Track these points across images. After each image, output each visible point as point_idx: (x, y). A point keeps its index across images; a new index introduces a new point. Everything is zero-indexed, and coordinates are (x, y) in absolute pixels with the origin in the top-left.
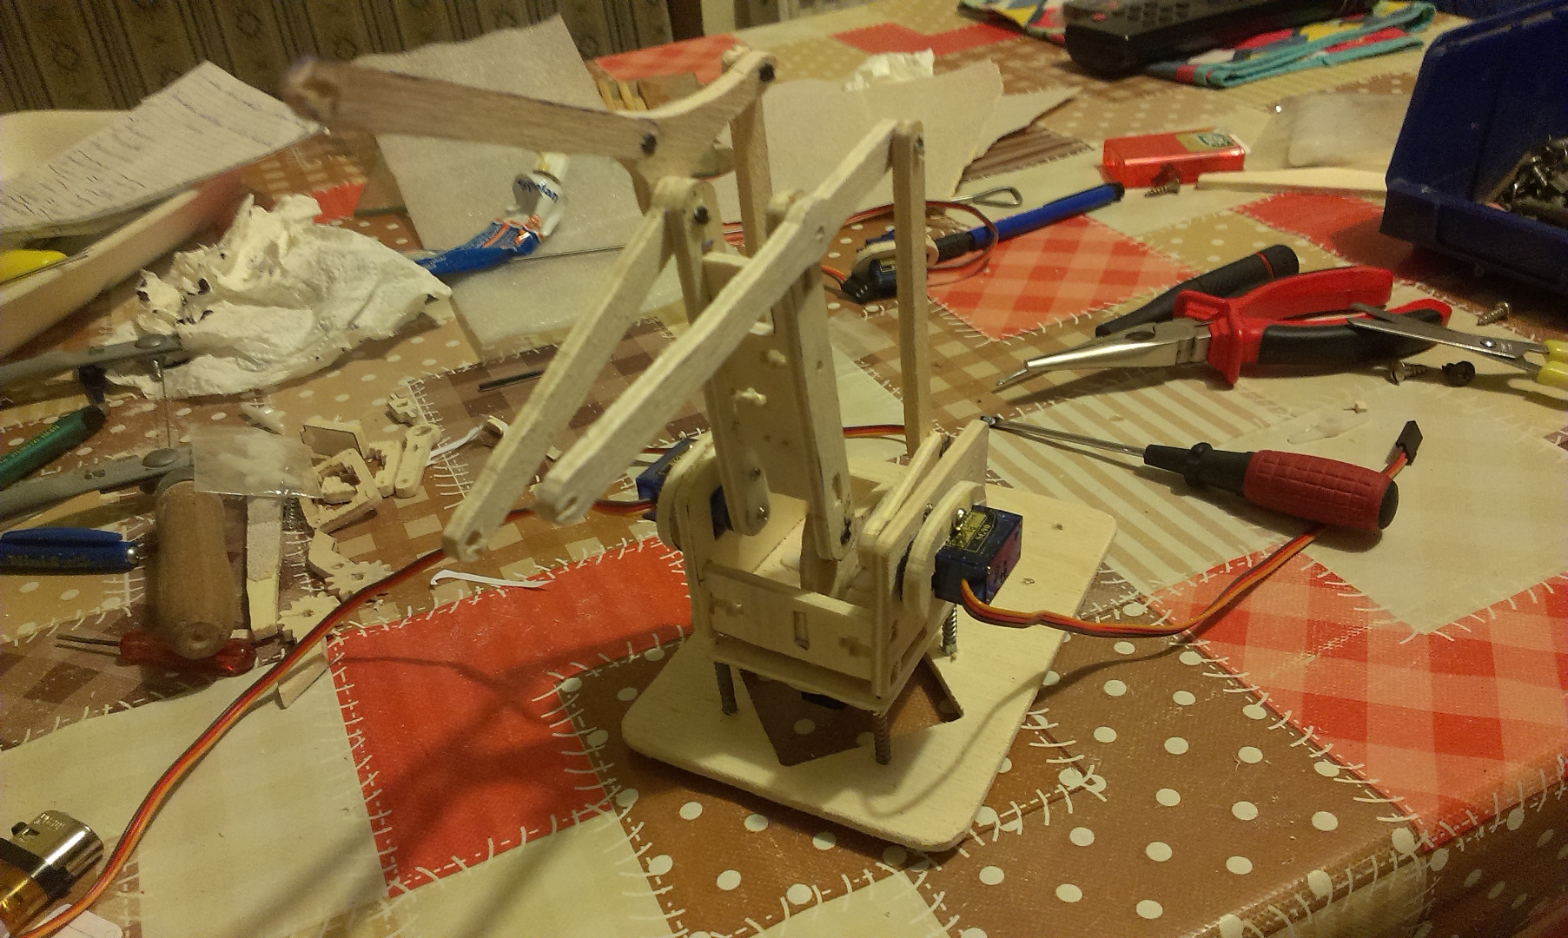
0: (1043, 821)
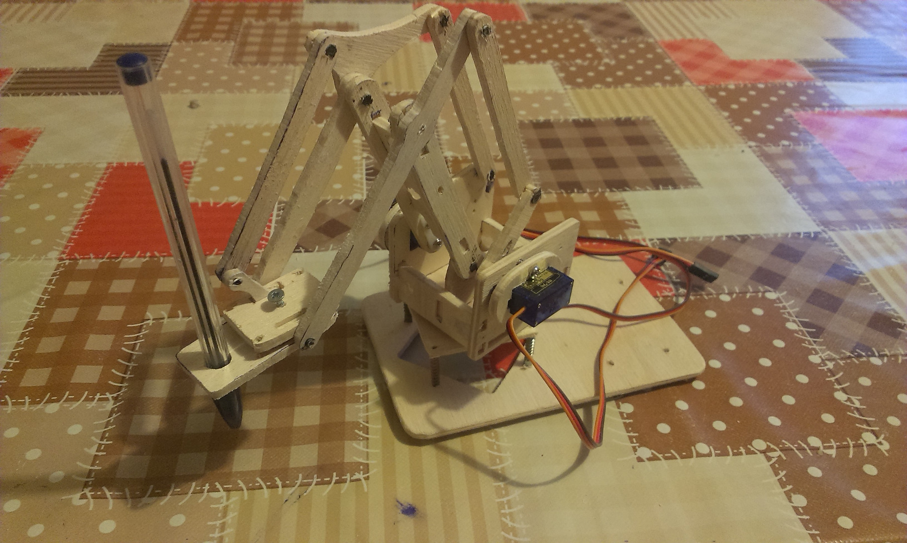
0: (849, 454)
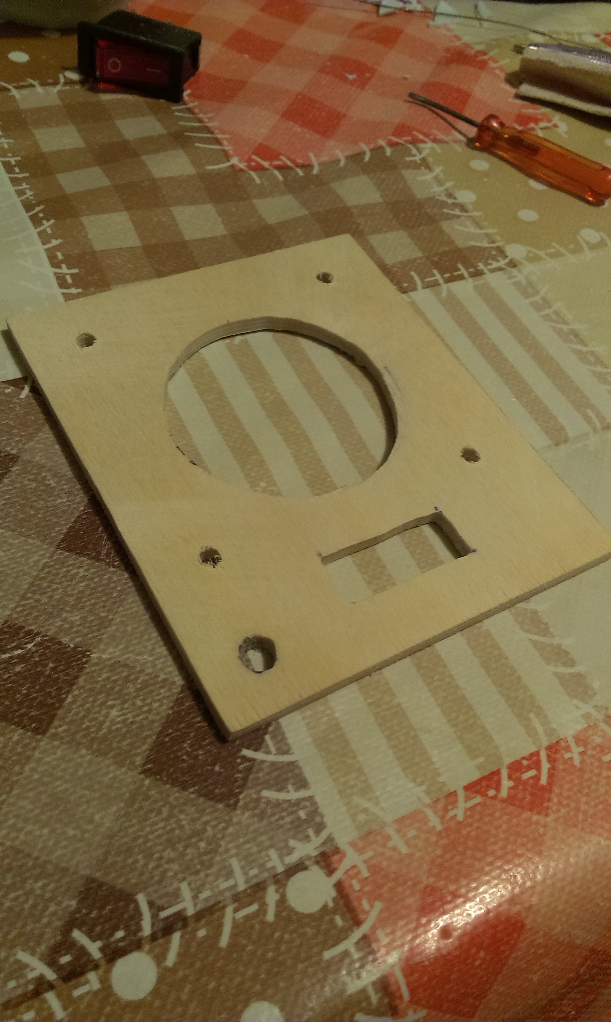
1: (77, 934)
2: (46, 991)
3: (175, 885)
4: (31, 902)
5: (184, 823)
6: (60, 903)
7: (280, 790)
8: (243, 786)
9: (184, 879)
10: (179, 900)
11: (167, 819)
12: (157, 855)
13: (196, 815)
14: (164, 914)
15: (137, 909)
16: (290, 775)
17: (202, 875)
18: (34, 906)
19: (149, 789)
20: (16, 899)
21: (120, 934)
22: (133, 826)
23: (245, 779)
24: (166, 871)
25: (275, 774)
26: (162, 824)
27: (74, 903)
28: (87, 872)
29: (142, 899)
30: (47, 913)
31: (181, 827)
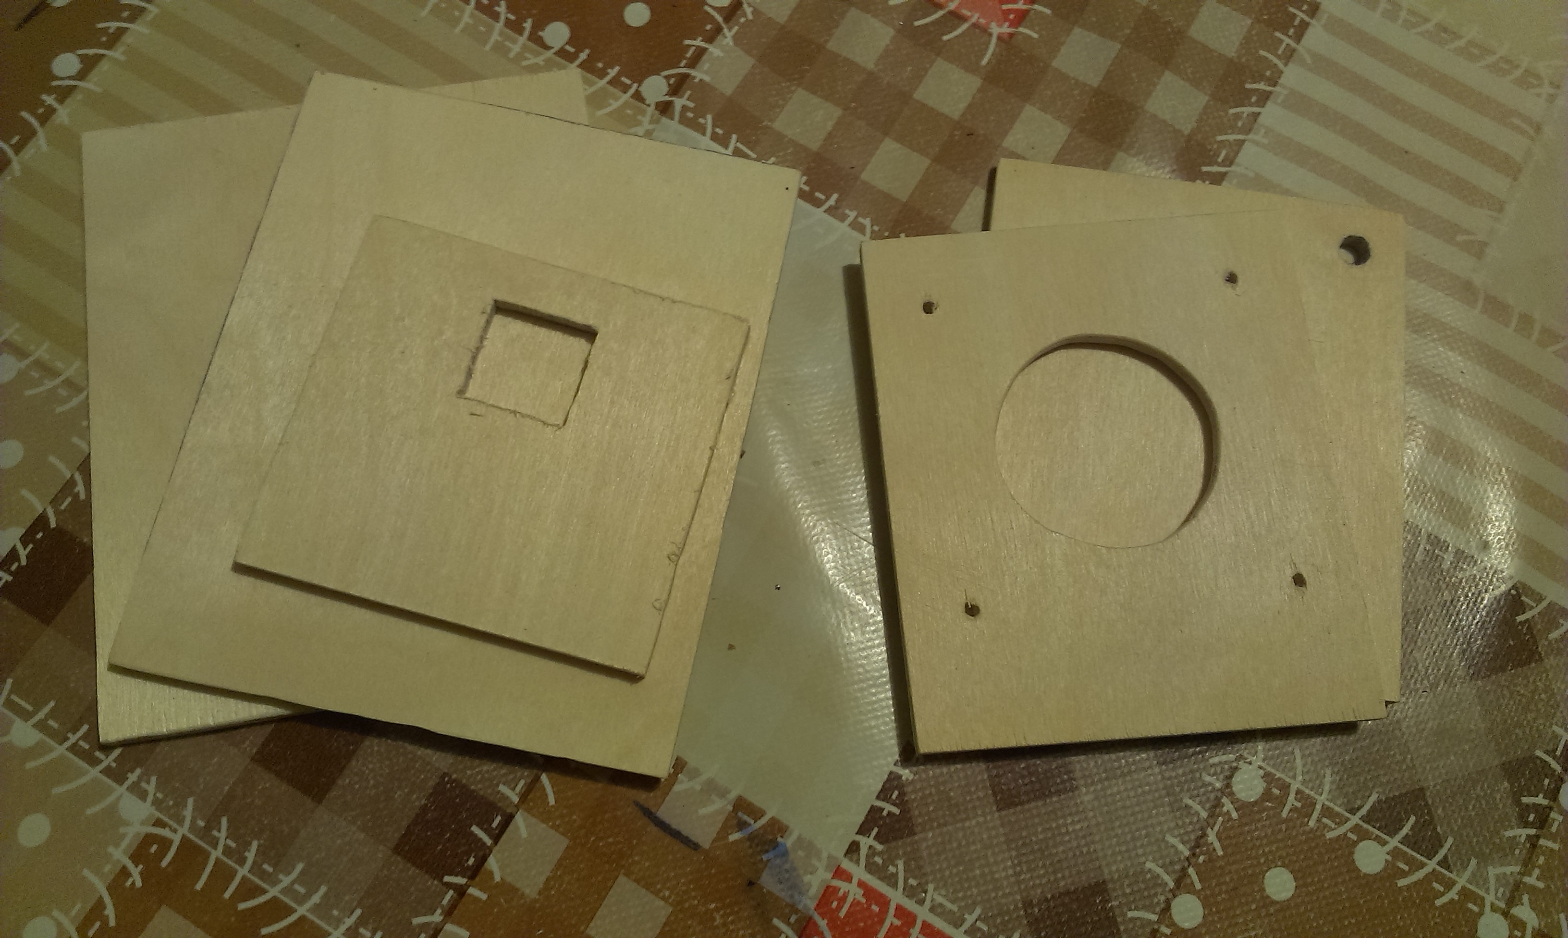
1: (1525, 800)
2: (1538, 840)
3: (1550, 731)
4: (1483, 802)
5: (1522, 692)
6: (1499, 790)
7: (1557, 628)
8: (1535, 643)
9: (1551, 727)
10: (1559, 739)
11: (1511, 697)
12: (1525, 723)
13: (1525, 682)
14: (1558, 753)
15: (1542, 760)
16: (1555, 613)
17: (1559, 714)
18: (1487, 803)
19: (1485, 687)
20: (1474, 806)
21: (1547, 781)
22: (1497, 716)
23: (1533, 636)
24: (1538, 727)
25: (1546, 620)
26: (1512, 703)
27: (1506, 784)
28: (1496, 762)
29: (1539, 753)
30: (1498, 801)
31: (1523, 695)
